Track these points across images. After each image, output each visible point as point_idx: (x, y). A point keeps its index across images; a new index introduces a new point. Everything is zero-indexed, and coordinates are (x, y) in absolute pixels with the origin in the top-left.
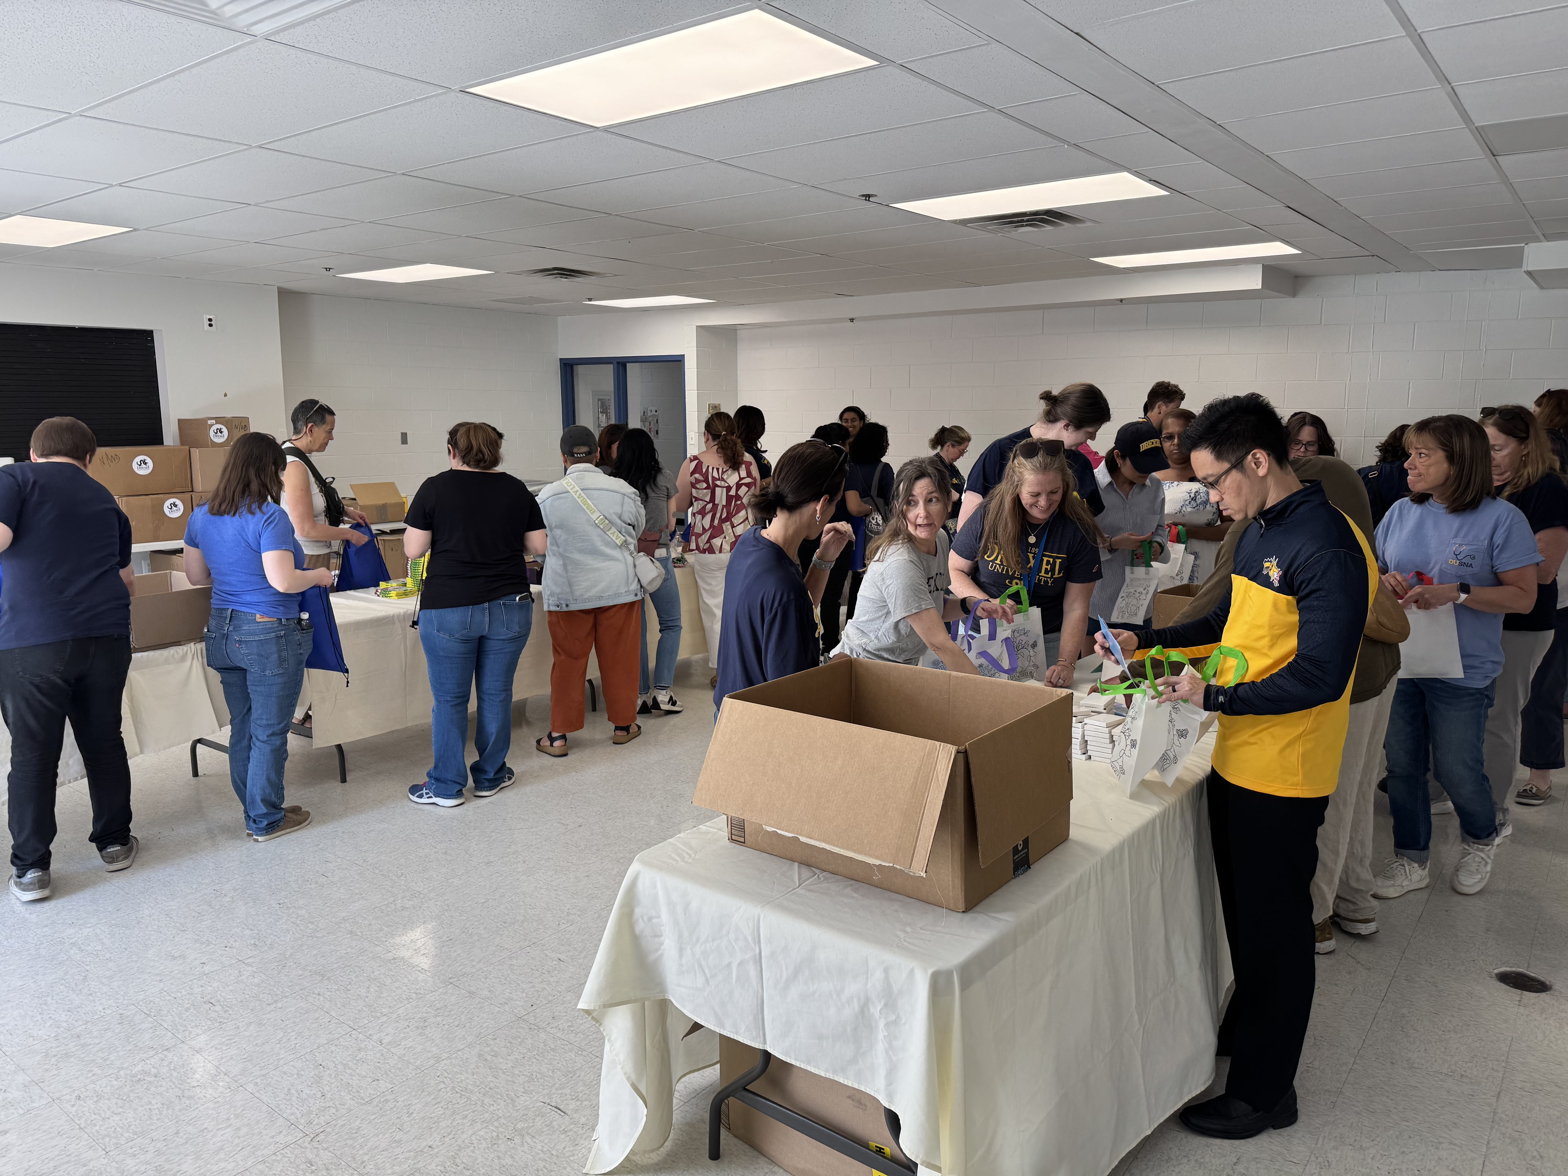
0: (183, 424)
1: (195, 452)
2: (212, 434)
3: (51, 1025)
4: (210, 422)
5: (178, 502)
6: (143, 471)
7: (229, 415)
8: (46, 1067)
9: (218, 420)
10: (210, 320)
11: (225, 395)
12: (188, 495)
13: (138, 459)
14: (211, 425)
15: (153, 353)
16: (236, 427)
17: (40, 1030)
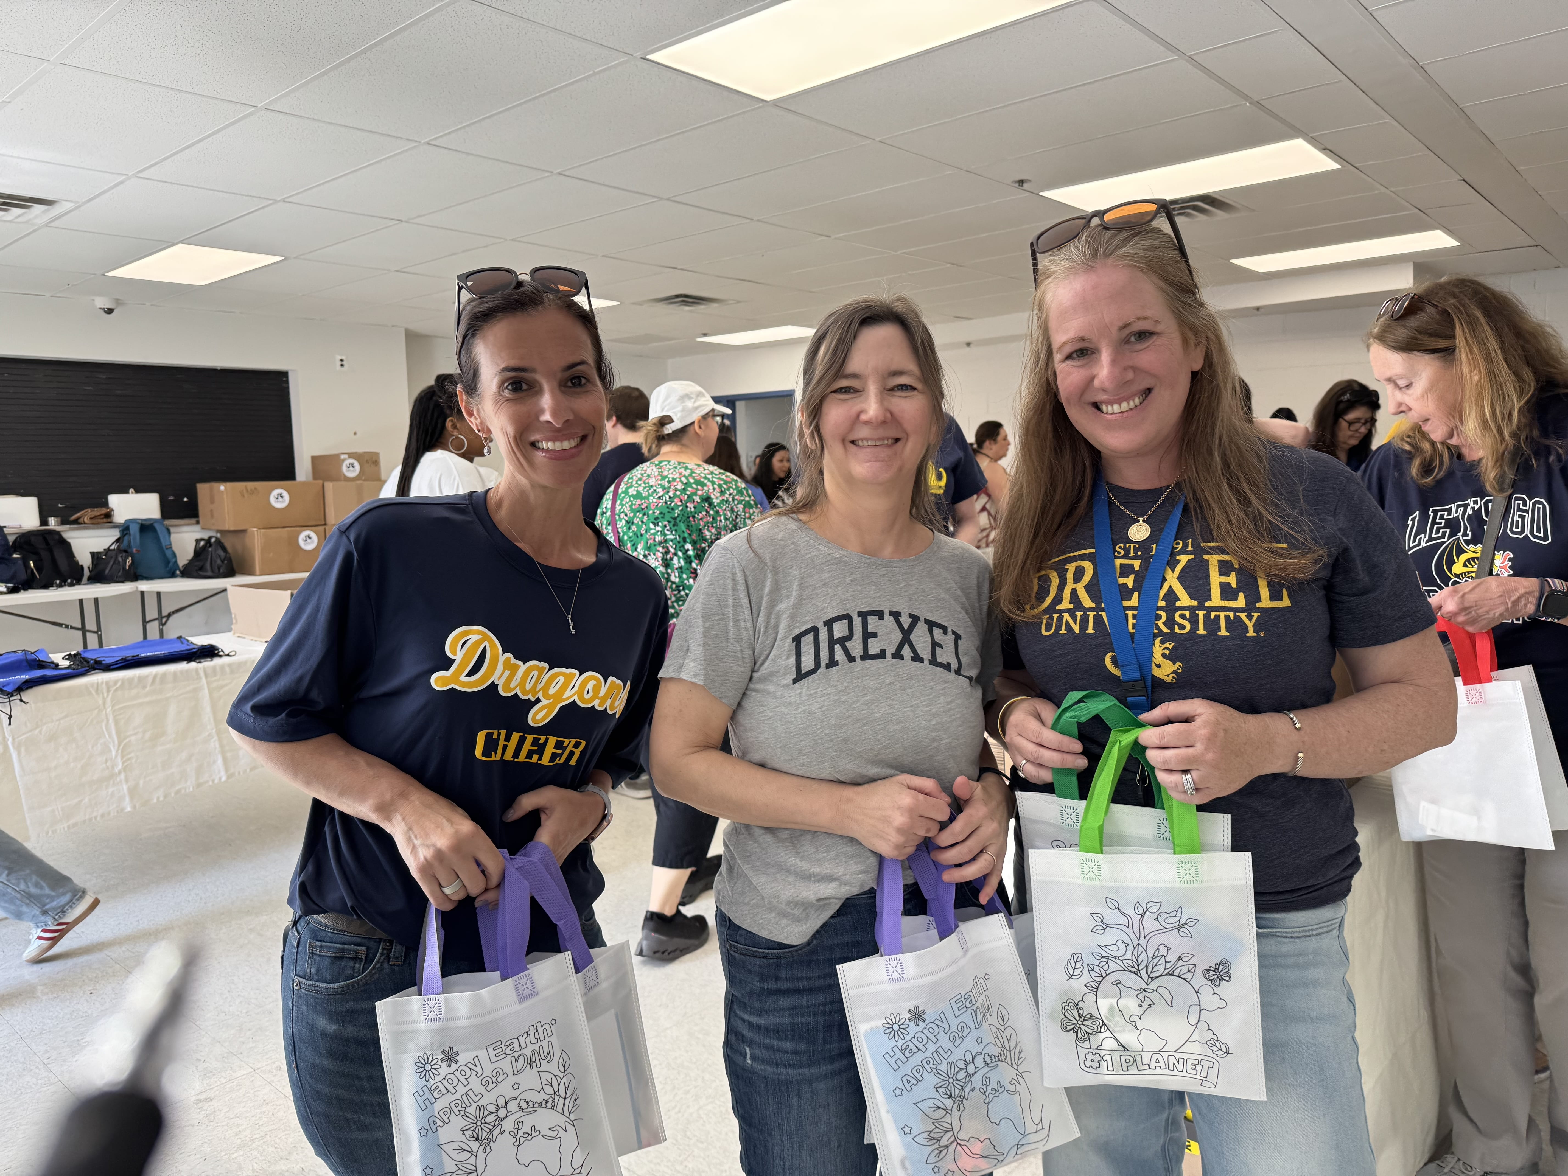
0: (316, 460)
1: (329, 486)
2: (344, 468)
3: (241, 1002)
4: (342, 457)
5: (313, 535)
6: (279, 505)
7: (360, 450)
8: (242, 1039)
9: (351, 455)
10: (342, 360)
11: (355, 434)
12: (322, 528)
13: (276, 492)
14: (344, 460)
15: (288, 393)
16: (367, 462)
17: (230, 1006)
